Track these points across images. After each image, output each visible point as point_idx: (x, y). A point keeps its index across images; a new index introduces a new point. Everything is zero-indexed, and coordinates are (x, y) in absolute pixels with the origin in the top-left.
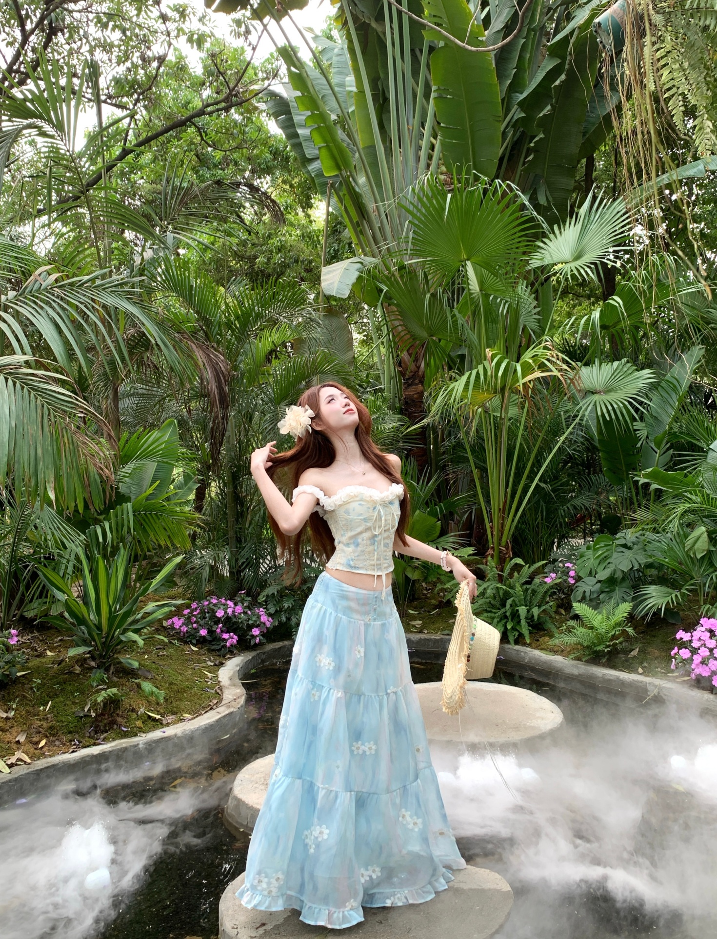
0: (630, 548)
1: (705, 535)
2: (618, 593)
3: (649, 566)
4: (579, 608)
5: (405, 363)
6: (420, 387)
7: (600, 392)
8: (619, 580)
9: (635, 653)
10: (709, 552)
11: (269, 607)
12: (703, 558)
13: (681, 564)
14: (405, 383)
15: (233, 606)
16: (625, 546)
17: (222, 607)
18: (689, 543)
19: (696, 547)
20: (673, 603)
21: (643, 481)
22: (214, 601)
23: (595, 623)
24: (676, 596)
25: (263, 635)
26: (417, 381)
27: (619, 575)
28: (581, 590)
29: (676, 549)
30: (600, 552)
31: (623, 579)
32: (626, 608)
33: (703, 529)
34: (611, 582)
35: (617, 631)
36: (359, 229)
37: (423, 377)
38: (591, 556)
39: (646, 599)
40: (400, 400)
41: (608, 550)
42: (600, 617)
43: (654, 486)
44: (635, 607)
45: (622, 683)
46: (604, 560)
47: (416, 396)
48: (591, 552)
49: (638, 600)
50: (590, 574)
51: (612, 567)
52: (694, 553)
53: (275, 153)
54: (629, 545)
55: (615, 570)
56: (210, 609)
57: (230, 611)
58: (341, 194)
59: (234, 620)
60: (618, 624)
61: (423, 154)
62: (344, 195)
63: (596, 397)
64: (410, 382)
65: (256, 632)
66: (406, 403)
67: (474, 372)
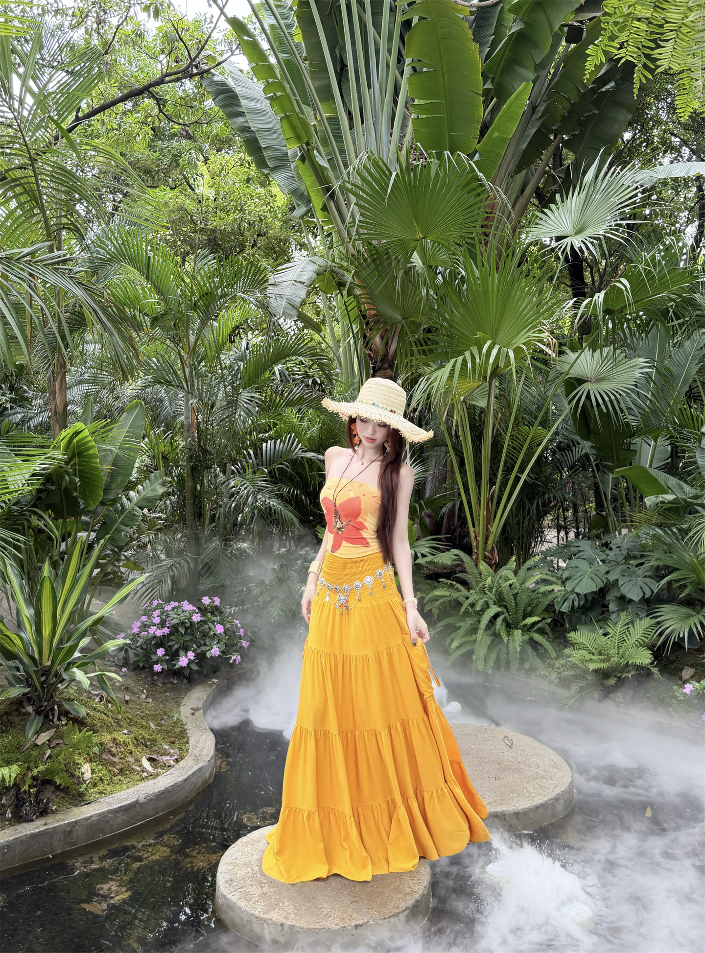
5: (376, 345)
7: (591, 380)
63: (589, 386)
67: (460, 359)
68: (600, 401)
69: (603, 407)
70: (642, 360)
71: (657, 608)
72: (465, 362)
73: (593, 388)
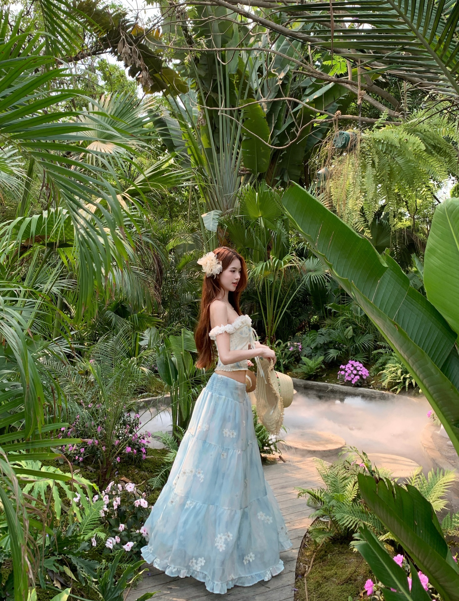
1: (352, 330)
2: (319, 352)
3: (331, 342)
4: (304, 359)
7: (310, 271)
8: (319, 348)
9: (325, 376)
10: (353, 337)
12: (351, 338)
13: (342, 341)
16: (321, 334)
18: (345, 332)
19: (348, 334)
20: (339, 355)
21: (329, 308)
23: (310, 365)
24: (340, 353)
27: (319, 346)
28: (304, 352)
29: (341, 334)
30: (312, 337)
31: (321, 347)
32: (321, 358)
33: (351, 327)
34: (316, 348)
35: (318, 366)
38: (308, 339)
39: (329, 354)
41: (315, 336)
42: (312, 362)
43: (333, 310)
44: (325, 358)
45: (319, 386)
46: (313, 340)
48: (308, 337)
49: (326, 355)
50: (308, 346)
51: (317, 343)
52: (348, 337)
54: (323, 334)
60: (319, 364)
67: (265, 263)
68: (314, 280)
72: (266, 265)
73: (312, 274)
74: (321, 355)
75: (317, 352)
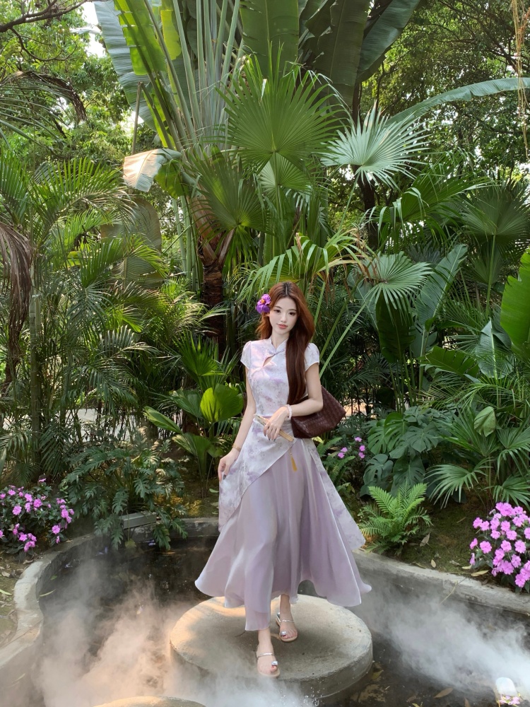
0: (420, 427)
1: (493, 414)
2: (411, 471)
3: (441, 445)
5: (206, 251)
6: (219, 274)
7: (384, 281)
8: (413, 458)
10: (496, 431)
11: (71, 496)
12: (490, 436)
13: (470, 442)
14: (205, 270)
15: (31, 500)
16: (416, 424)
17: (20, 501)
18: (477, 422)
19: (485, 425)
20: (470, 485)
22: (12, 493)
24: (472, 477)
25: (63, 532)
26: (216, 268)
27: (412, 454)
28: (373, 469)
29: (465, 427)
30: (390, 429)
31: (416, 457)
32: (420, 488)
33: (490, 409)
34: (405, 461)
36: (166, 128)
37: (222, 265)
38: (382, 433)
39: (440, 481)
40: (201, 285)
41: (397, 427)
44: (429, 491)
46: (395, 438)
47: (215, 282)
48: (381, 429)
49: (433, 482)
50: (381, 452)
51: (405, 445)
52: (483, 432)
53: (91, 71)
54: (420, 423)
55: (408, 448)
56: (7, 503)
57: (27, 506)
58: (151, 94)
59: (33, 516)
61: (225, 66)
62: (153, 95)
63: (381, 286)
64: (211, 268)
65: (56, 529)
66: (207, 288)
67: (282, 257)
68: (392, 300)
69: (394, 304)
70: (424, 264)
71: (438, 467)
73: (386, 288)
74: (417, 482)
75: (406, 470)
